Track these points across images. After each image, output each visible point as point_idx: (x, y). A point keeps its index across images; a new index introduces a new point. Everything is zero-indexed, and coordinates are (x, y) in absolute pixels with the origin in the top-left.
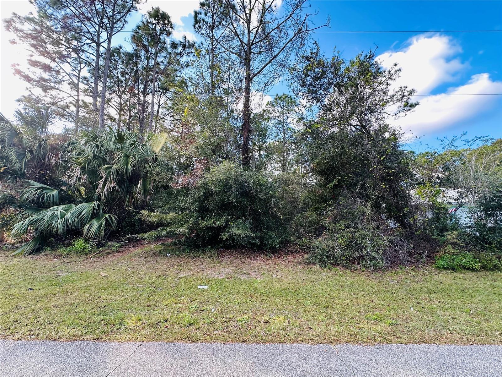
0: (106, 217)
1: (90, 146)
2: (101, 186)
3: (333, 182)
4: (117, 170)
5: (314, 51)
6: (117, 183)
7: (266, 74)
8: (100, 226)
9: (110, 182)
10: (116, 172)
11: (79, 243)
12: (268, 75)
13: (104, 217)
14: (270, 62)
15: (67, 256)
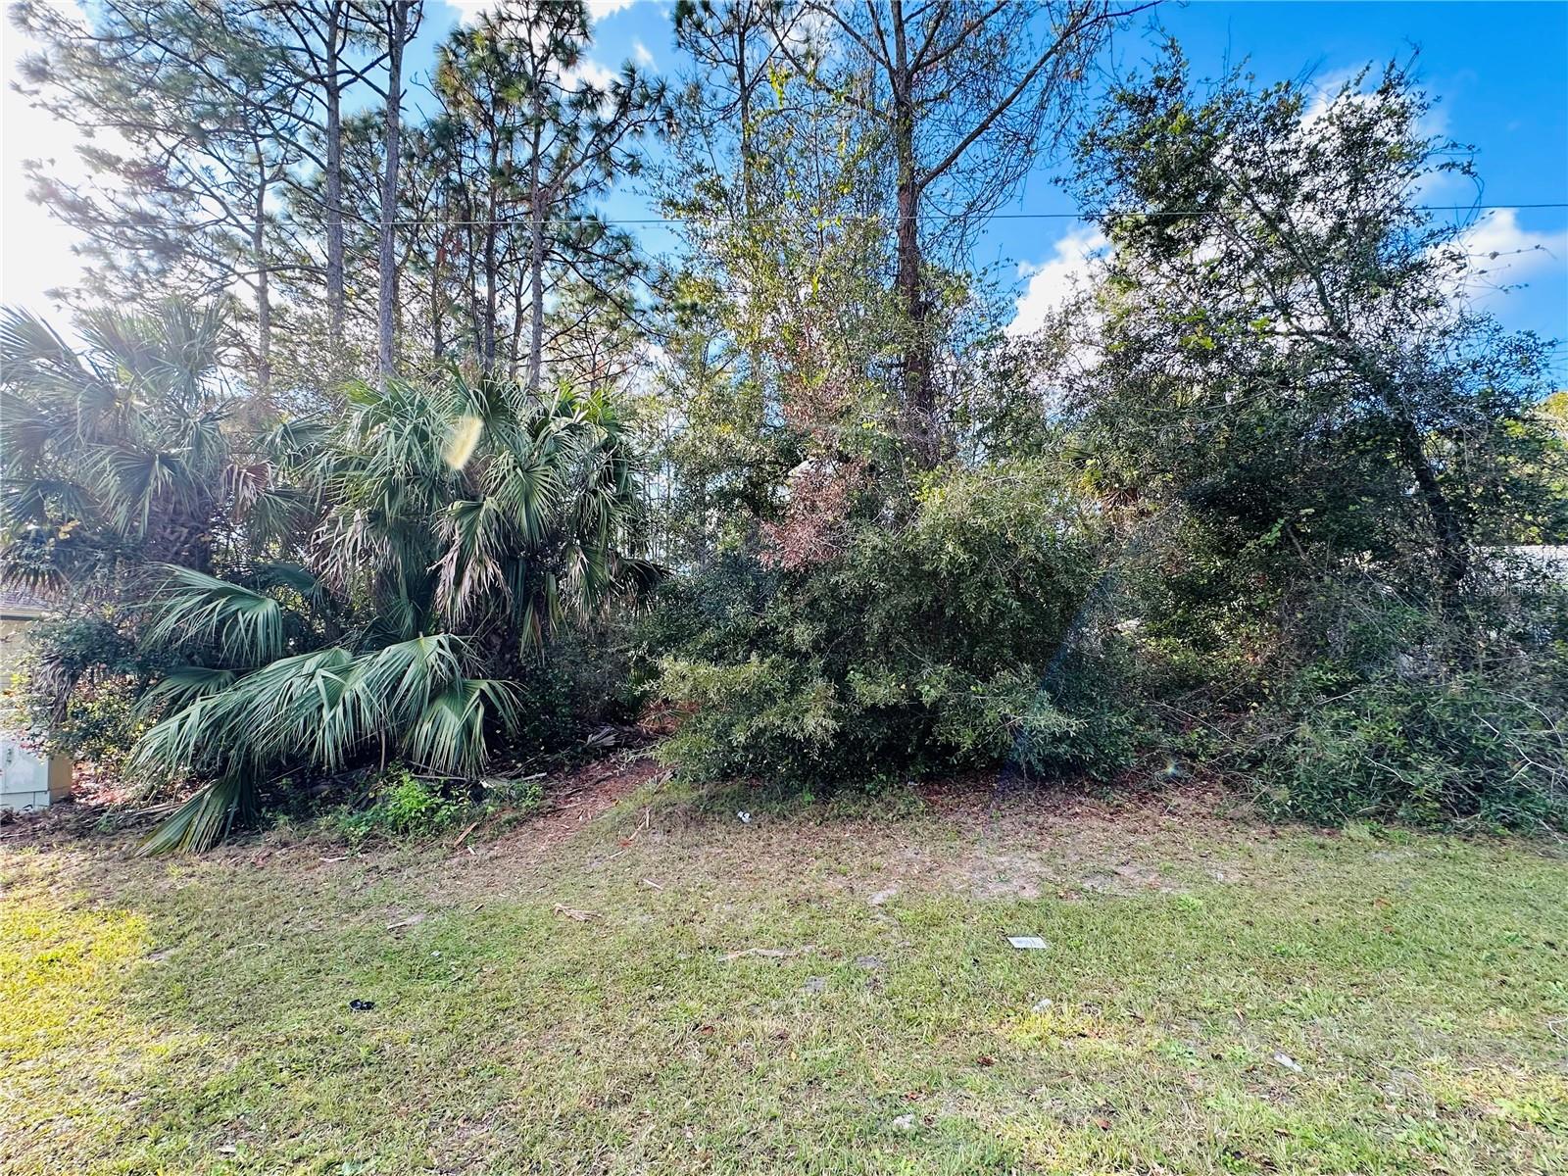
0: (482, 691)
1: (392, 436)
2: (449, 573)
3: (1275, 529)
4: (498, 517)
5: (1167, 74)
6: (502, 568)
7: (973, 171)
8: (468, 728)
9: (480, 561)
10: (495, 525)
11: (407, 794)
12: (978, 174)
13: (478, 693)
14: (984, 127)
15: (371, 842)
